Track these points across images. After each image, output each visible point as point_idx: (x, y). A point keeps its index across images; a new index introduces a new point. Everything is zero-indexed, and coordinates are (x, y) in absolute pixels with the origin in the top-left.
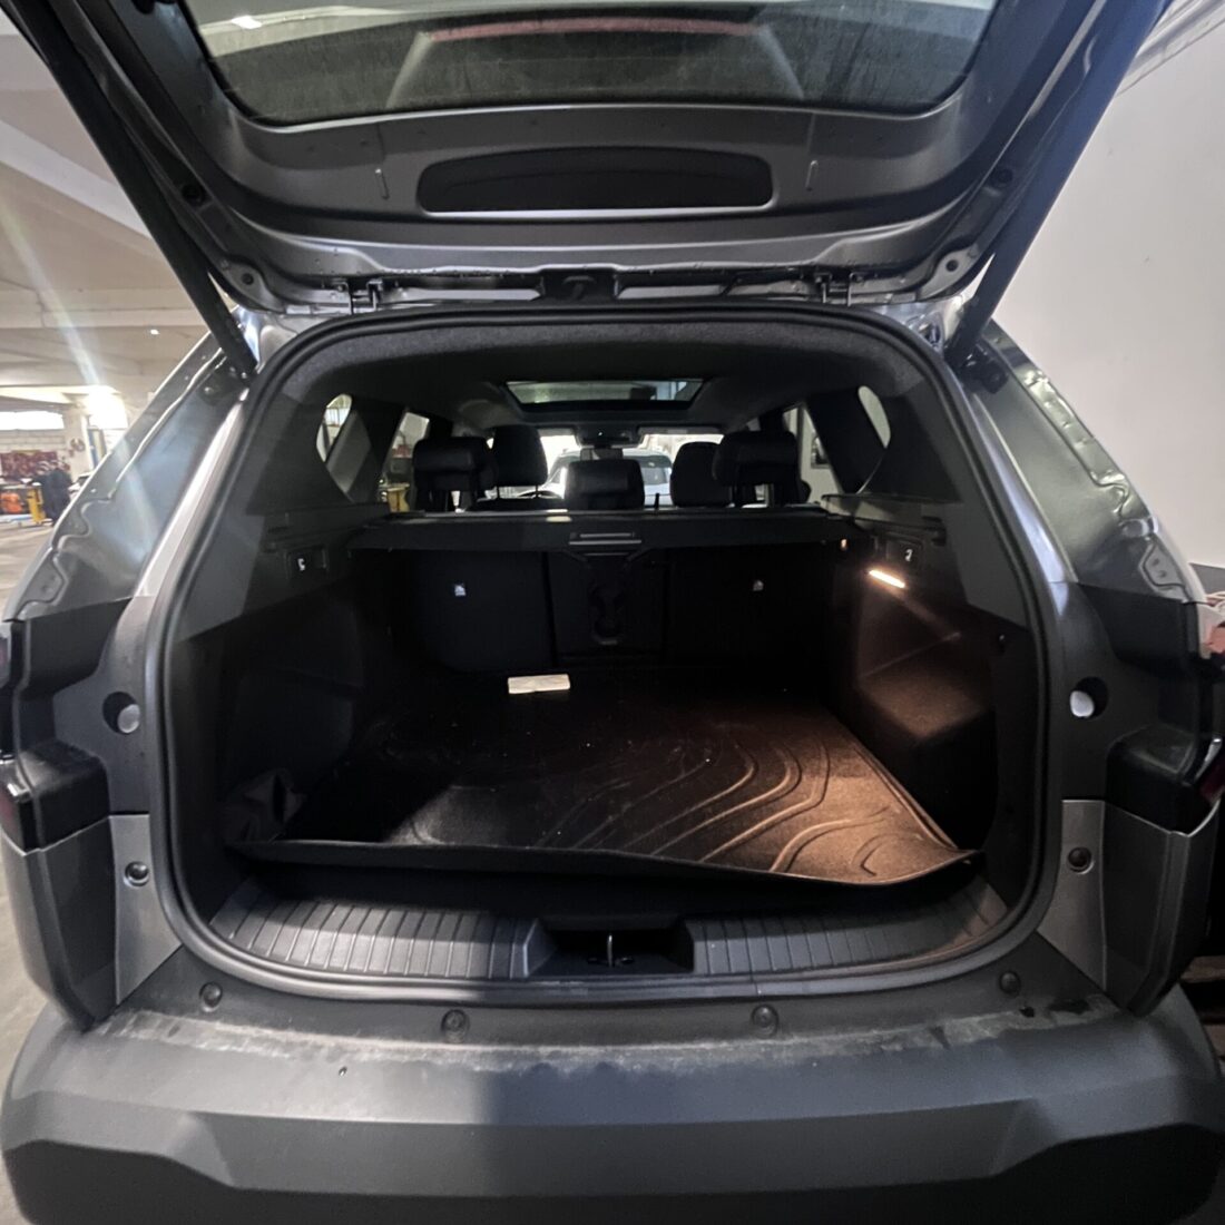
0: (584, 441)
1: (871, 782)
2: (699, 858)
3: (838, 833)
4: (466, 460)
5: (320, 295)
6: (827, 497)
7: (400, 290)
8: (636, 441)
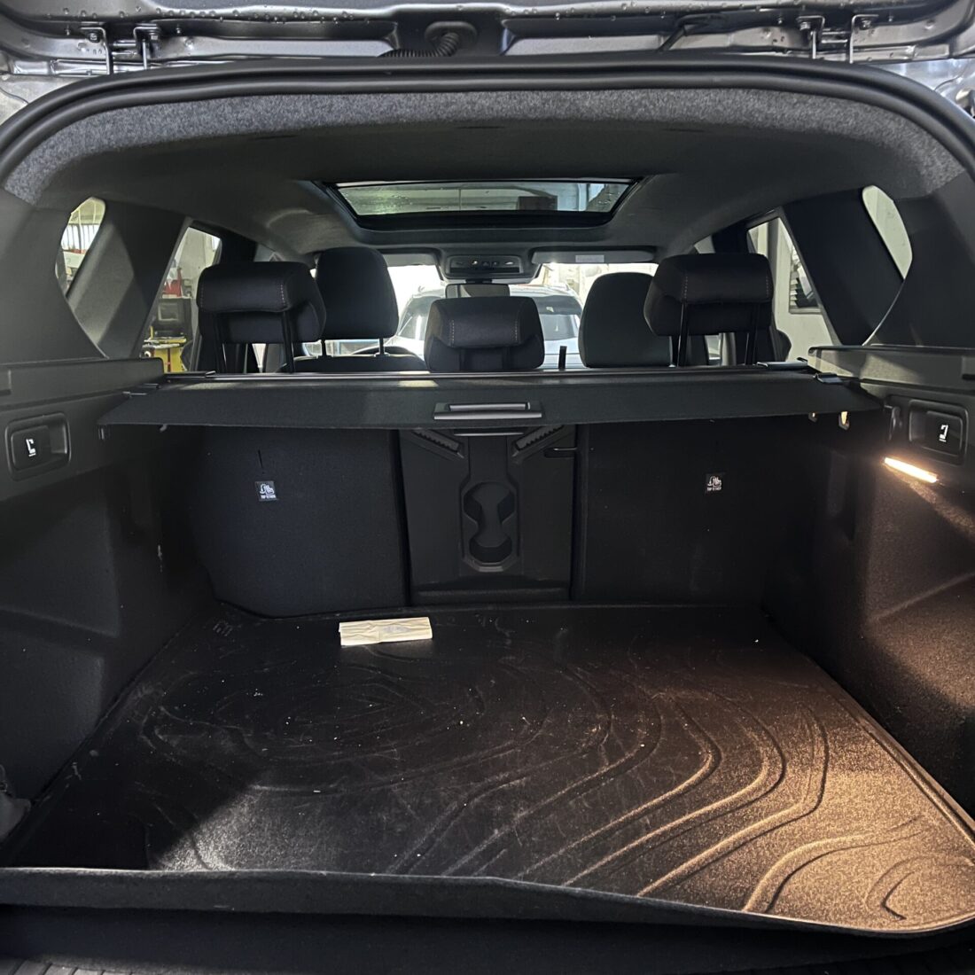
0: (453, 273)
1: (893, 778)
2: (636, 893)
3: (845, 855)
4: (276, 295)
5: (64, 47)
6: (818, 351)
7: (184, 39)
8: (530, 273)
